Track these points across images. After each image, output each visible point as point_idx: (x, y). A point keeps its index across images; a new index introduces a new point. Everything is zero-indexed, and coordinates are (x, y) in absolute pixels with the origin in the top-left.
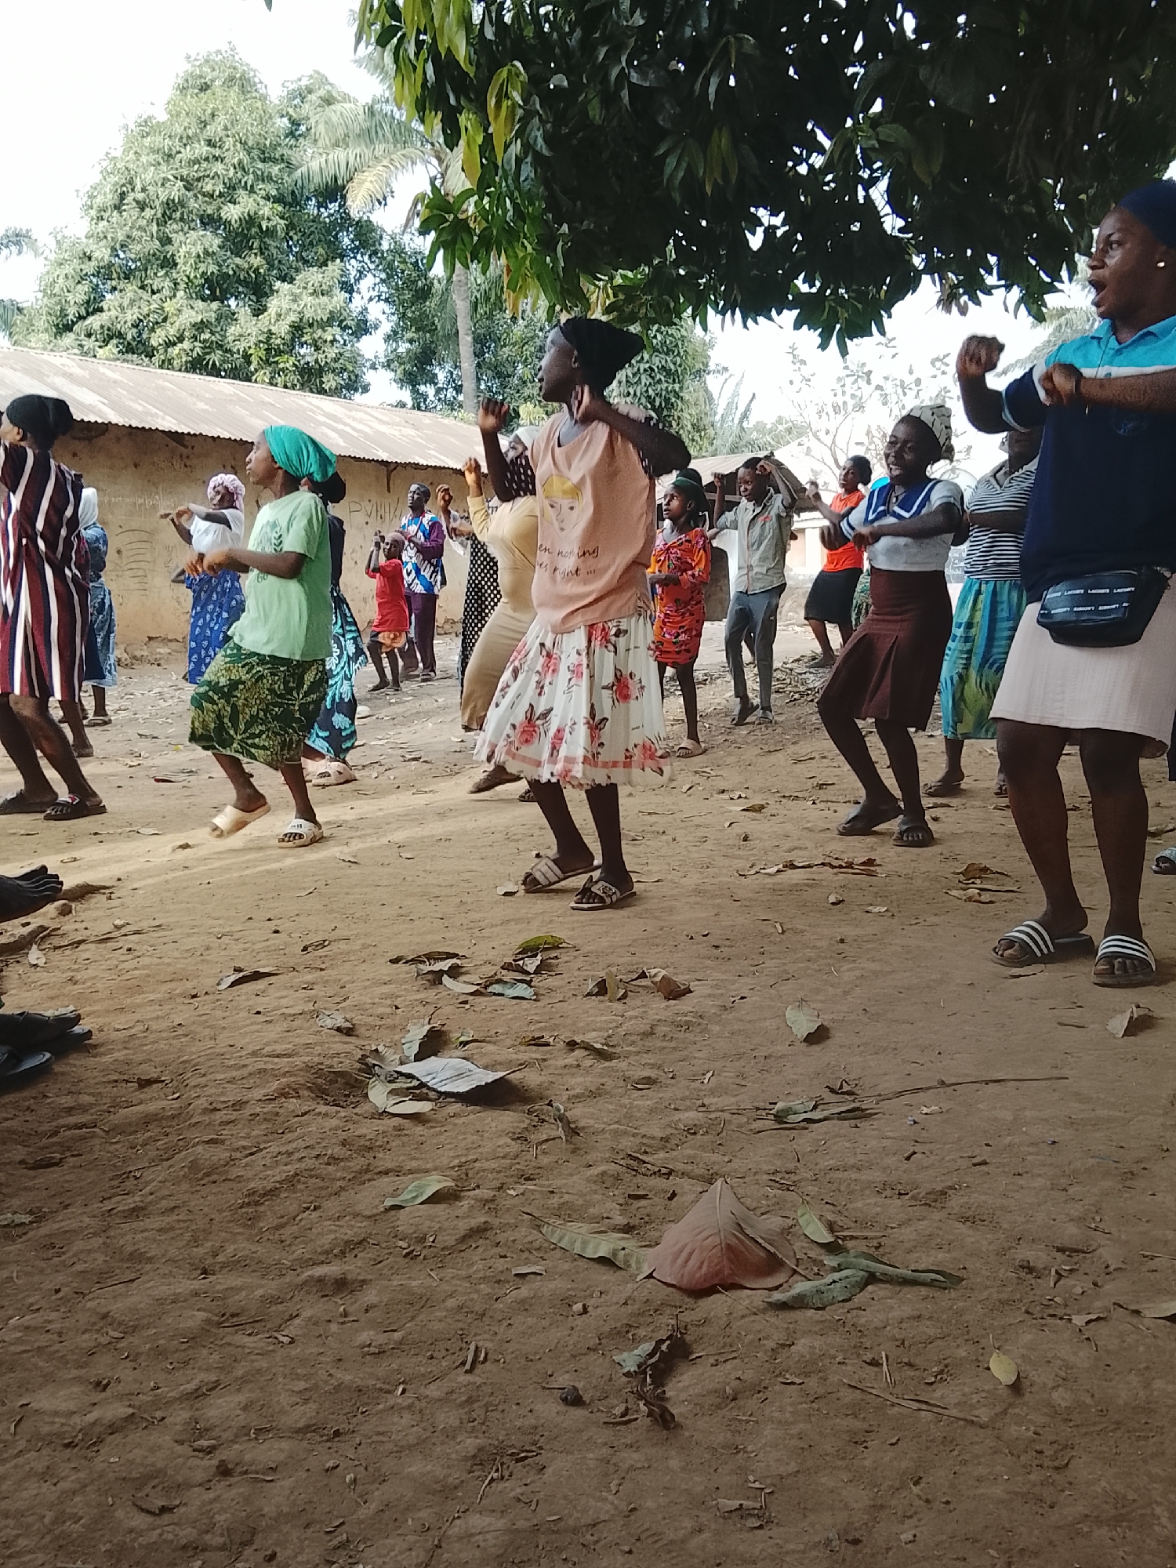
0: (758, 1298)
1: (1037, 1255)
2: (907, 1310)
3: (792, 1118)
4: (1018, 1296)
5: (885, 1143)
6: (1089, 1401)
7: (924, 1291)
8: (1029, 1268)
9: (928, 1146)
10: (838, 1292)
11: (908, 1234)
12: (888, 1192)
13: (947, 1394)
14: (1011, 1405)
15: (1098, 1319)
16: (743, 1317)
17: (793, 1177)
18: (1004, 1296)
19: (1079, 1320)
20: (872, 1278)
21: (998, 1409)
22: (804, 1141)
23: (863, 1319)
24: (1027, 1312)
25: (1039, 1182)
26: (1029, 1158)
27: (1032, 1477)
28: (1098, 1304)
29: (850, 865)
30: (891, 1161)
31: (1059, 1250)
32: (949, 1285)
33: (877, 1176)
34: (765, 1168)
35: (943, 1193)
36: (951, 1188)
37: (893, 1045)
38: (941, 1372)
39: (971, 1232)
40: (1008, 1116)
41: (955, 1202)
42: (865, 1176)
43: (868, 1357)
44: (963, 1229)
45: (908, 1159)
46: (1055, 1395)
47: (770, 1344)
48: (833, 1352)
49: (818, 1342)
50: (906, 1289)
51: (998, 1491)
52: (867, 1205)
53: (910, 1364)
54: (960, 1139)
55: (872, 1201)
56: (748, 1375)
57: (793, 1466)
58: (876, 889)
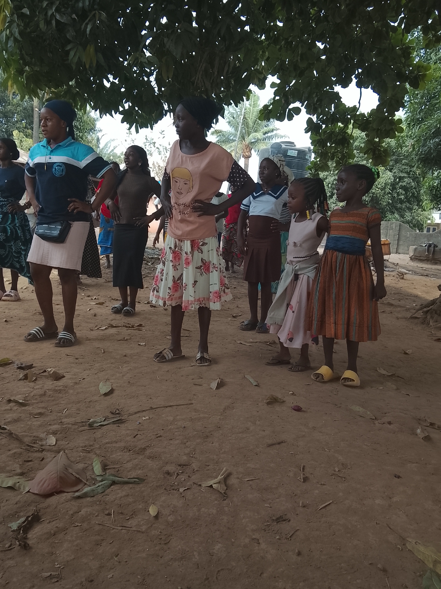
0: (69, 496)
1: (170, 468)
2: (124, 493)
3: (96, 425)
4: (163, 484)
5: (128, 432)
6: (180, 518)
7: (131, 486)
8: (168, 473)
9: (142, 432)
10: (100, 490)
11: (129, 465)
12: (126, 450)
13: (133, 523)
14: (154, 524)
15: (188, 489)
16: (63, 503)
17: (92, 448)
18: (158, 484)
19: (181, 490)
20: (114, 483)
21: (149, 525)
22: (98, 433)
23: (108, 498)
24: (165, 489)
25: (177, 442)
26: (176, 433)
27: (156, 548)
28: (188, 483)
29: (133, 327)
30: (128, 438)
31: (180, 465)
32: (140, 482)
33: (122, 444)
34: (81, 445)
35: (145, 449)
36: (147, 446)
37: (137, 395)
38: (132, 514)
39: (151, 462)
40: (171, 418)
41: (148, 452)
42: (117, 445)
43: (107, 512)
44: (149, 461)
45: (134, 437)
46: (169, 518)
47: (71, 512)
48: (94, 512)
49: (89, 510)
50: (125, 486)
51: (144, 555)
52: (117, 456)
53: (122, 513)
54: (154, 428)
55: (119, 454)
56: (61, 525)
57: (73, 557)
58: (141, 336)
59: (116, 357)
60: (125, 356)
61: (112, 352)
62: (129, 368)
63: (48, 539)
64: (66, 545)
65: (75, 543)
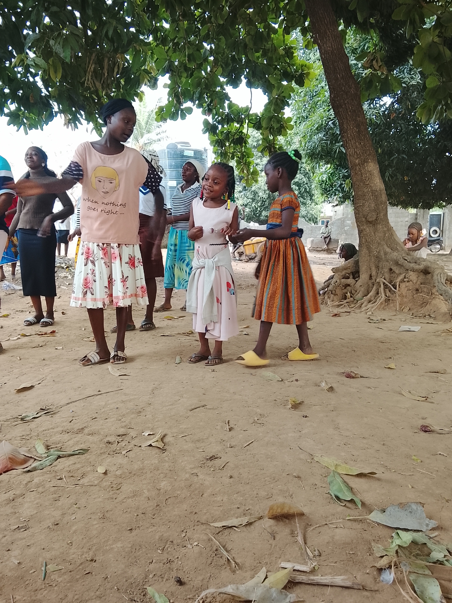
0: (20, 471)
1: (111, 439)
2: (71, 462)
3: (28, 419)
4: (106, 450)
5: (62, 419)
6: (126, 471)
7: (76, 456)
8: (109, 443)
9: (77, 417)
10: (48, 463)
11: (71, 443)
12: (64, 433)
13: (85, 481)
14: (104, 478)
15: (129, 451)
16: (14, 477)
17: (30, 436)
18: (102, 451)
19: (124, 452)
20: (59, 457)
21: (100, 480)
22: (33, 425)
23: (56, 468)
24: (109, 454)
25: (113, 419)
26: (110, 414)
27: (110, 493)
28: (130, 447)
29: (46, 334)
30: (65, 424)
31: (118, 436)
32: (84, 452)
33: (60, 429)
34: (19, 435)
35: (82, 429)
36: (85, 427)
37: (64, 390)
38: (83, 476)
39: (91, 437)
40: (104, 403)
41: (86, 431)
42: (55, 430)
43: (59, 478)
44: (89, 437)
45: (70, 422)
46: (117, 472)
47: (25, 482)
48: (47, 479)
49: (41, 478)
50: (71, 457)
51: (100, 500)
52: (56, 438)
53: (72, 476)
54: (88, 413)
55: (59, 436)
56: (18, 492)
57: (35, 512)
58: (56, 341)
59: (35, 362)
60: (44, 360)
61: (28, 358)
62: (50, 369)
63: (8, 504)
64: (26, 505)
65: (35, 502)
